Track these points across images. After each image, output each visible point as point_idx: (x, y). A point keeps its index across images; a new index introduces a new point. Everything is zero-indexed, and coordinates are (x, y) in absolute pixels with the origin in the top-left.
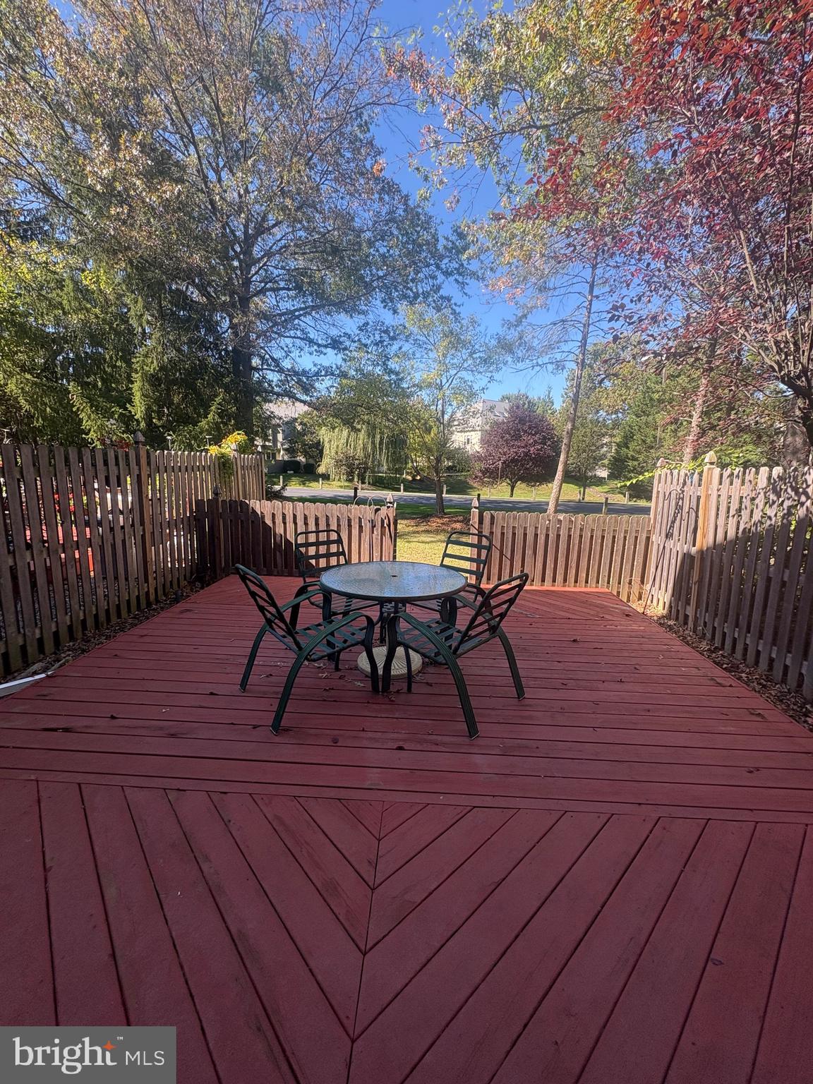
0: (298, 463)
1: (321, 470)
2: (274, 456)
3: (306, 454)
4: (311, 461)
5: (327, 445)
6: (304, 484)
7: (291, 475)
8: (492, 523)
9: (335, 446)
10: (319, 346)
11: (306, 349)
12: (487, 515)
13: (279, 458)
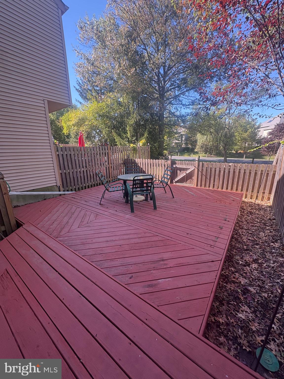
0: (189, 148)
1: (196, 150)
2: (181, 145)
3: (191, 144)
4: (193, 147)
5: (199, 140)
6: (189, 155)
7: (186, 152)
8: (203, 166)
9: (201, 141)
10: (187, 105)
11: (183, 107)
12: (201, 163)
13: (183, 146)
